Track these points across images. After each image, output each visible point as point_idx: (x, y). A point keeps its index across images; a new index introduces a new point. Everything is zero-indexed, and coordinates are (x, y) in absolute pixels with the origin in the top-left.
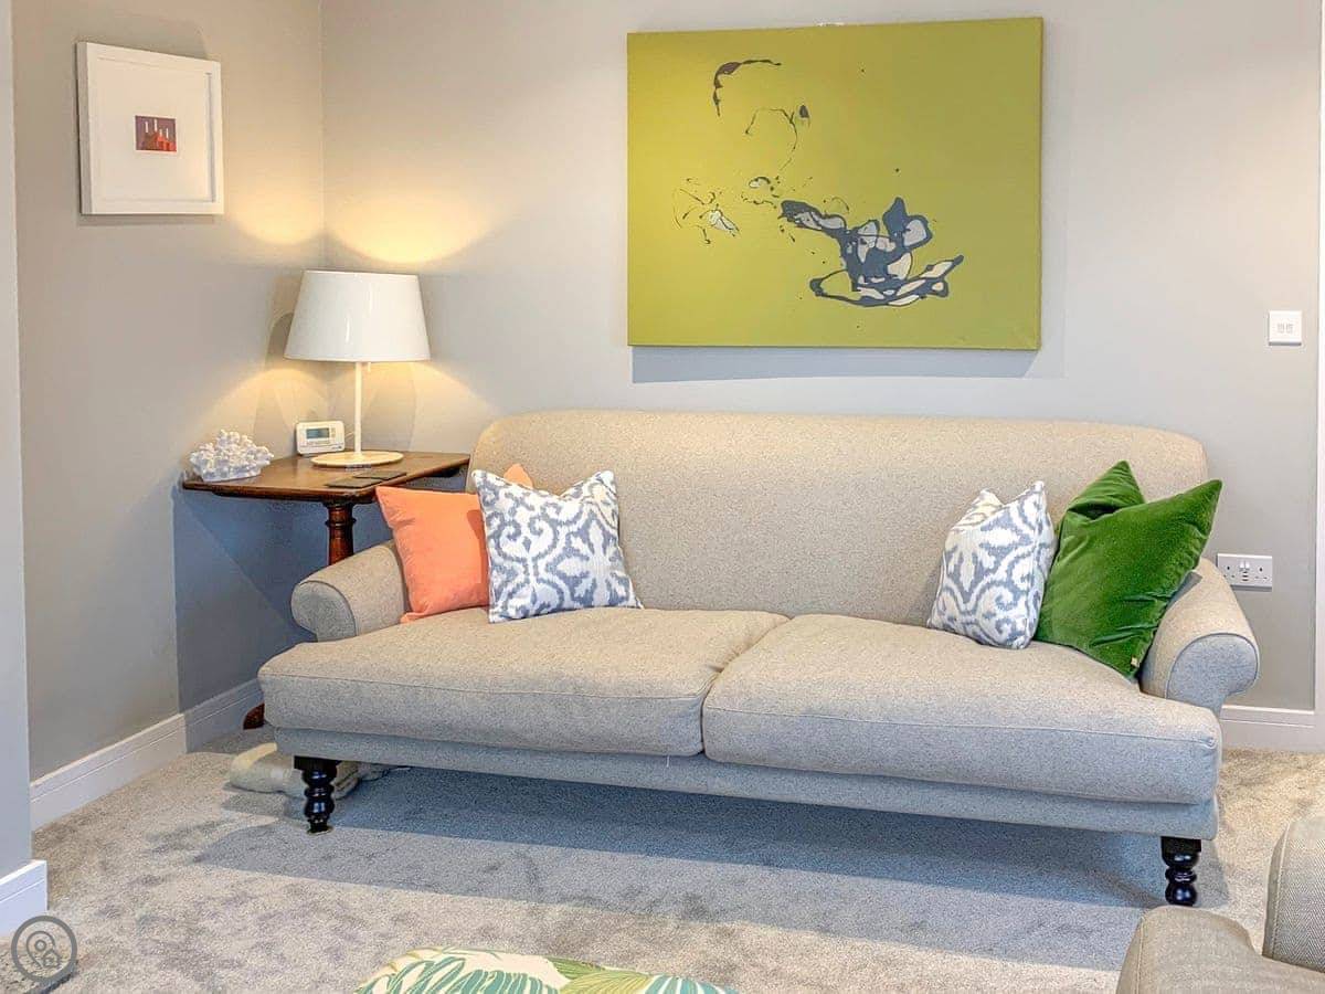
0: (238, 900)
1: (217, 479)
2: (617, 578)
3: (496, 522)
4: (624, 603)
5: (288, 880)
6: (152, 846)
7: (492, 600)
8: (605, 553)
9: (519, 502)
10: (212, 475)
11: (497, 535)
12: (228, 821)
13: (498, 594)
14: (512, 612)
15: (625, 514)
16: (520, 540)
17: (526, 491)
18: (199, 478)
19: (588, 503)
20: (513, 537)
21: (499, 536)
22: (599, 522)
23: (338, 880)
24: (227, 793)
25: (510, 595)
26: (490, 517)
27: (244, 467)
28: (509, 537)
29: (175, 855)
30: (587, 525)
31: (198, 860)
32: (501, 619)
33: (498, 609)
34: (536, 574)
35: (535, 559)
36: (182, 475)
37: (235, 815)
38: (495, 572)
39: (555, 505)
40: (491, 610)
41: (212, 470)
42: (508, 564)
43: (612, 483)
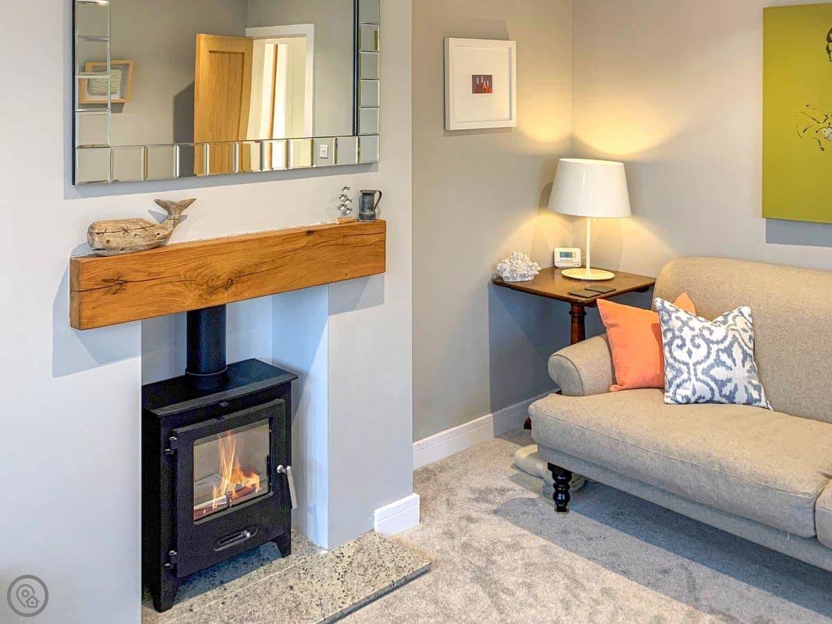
0: (515, 547)
1: (511, 280)
2: (752, 385)
3: (669, 335)
4: (758, 404)
5: (542, 541)
6: (473, 496)
7: (667, 387)
8: (744, 366)
9: (685, 324)
10: (508, 278)
11: (670, 344)
12: (512, 489)
13: (670, 383)
14: (679, 399)
15: (760, 339)
16: (685, 349)
17: (689, 316)
18: (501, 278)
19: (732, 329)
20: (681, 347)
21: (672, 345)
22: (739, 344)
23: (570, 550)
24: (513, 470)
25: (678, 386)
26: (666, 331)
27: (525, 274)
28: (678, 346)
29: (484, 506)
30: (731, 345)
31: (495, 512)
32: (672, 402)
33: (670, 394)
34: (696, 375)
35: (695, 365)
36: (493, 276)
37: (517, 487)
38: (668, 369)
39: (709, 329)
40: (666, 394)
41: (508, 275)
42: (677, 365)
43: (750, 316)
